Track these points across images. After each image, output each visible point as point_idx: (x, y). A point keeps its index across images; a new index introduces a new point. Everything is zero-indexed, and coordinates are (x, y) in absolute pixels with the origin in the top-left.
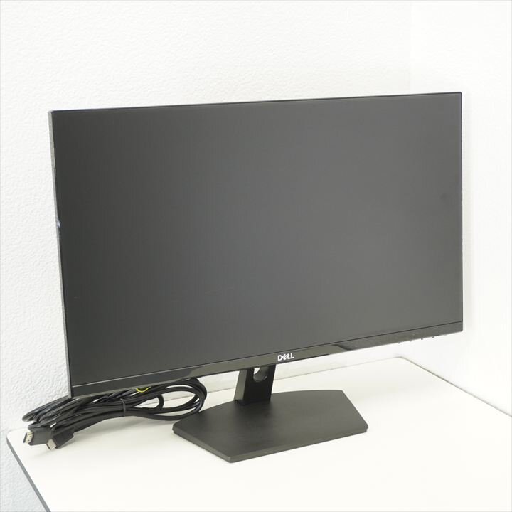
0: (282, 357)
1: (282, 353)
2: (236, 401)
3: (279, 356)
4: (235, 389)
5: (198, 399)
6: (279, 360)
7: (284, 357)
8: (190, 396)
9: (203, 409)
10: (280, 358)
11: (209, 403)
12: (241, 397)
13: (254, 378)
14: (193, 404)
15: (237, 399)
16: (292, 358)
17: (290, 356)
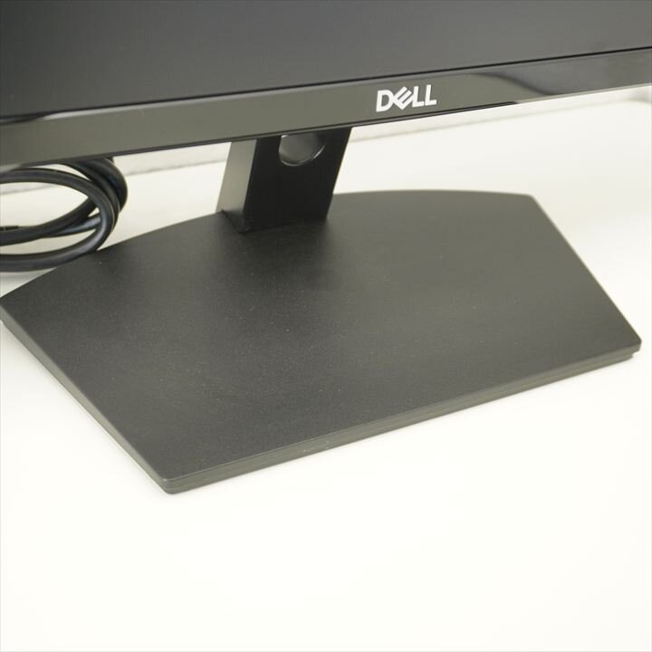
0: (393, 99)
1: (395, 79)
2: (225, 217)
3: (381, 94)
4: (224, 165)
5: (96, 211)
6: (380, 108)
7: (401, 98)
8: (67, 200)
9: (111, 241)
10: (385, 100)
11: (133, 222)
12: (237, 202)
13: (281, 150)
14: (87, 219)
15: (227, 208)
16: (429, 102)
17: (421, 97)
